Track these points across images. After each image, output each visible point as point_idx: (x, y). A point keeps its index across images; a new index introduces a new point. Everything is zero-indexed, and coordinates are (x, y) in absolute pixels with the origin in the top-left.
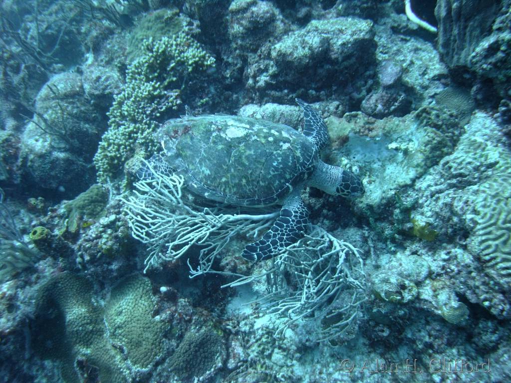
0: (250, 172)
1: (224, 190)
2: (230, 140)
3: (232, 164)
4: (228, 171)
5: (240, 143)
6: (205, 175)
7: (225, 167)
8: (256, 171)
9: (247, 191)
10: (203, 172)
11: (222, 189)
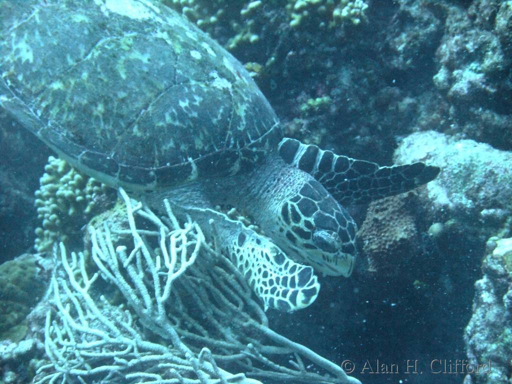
0: (122, 95)
1: (47, 109)
2: (107, 14)
3: (89, 63)
4: (74, 72)
5: (126, 29)
6: (20, 60)
7: (71, 62)
8: (136, 100)
9: (98, 132)
10: (18, 51)
11: (44, 105)
